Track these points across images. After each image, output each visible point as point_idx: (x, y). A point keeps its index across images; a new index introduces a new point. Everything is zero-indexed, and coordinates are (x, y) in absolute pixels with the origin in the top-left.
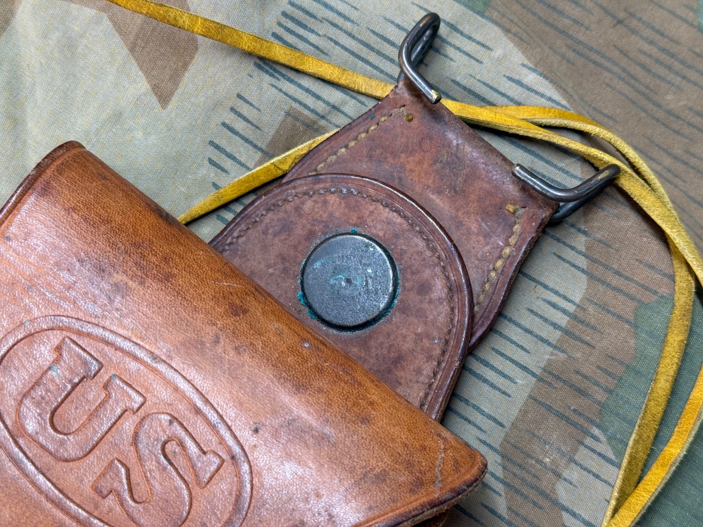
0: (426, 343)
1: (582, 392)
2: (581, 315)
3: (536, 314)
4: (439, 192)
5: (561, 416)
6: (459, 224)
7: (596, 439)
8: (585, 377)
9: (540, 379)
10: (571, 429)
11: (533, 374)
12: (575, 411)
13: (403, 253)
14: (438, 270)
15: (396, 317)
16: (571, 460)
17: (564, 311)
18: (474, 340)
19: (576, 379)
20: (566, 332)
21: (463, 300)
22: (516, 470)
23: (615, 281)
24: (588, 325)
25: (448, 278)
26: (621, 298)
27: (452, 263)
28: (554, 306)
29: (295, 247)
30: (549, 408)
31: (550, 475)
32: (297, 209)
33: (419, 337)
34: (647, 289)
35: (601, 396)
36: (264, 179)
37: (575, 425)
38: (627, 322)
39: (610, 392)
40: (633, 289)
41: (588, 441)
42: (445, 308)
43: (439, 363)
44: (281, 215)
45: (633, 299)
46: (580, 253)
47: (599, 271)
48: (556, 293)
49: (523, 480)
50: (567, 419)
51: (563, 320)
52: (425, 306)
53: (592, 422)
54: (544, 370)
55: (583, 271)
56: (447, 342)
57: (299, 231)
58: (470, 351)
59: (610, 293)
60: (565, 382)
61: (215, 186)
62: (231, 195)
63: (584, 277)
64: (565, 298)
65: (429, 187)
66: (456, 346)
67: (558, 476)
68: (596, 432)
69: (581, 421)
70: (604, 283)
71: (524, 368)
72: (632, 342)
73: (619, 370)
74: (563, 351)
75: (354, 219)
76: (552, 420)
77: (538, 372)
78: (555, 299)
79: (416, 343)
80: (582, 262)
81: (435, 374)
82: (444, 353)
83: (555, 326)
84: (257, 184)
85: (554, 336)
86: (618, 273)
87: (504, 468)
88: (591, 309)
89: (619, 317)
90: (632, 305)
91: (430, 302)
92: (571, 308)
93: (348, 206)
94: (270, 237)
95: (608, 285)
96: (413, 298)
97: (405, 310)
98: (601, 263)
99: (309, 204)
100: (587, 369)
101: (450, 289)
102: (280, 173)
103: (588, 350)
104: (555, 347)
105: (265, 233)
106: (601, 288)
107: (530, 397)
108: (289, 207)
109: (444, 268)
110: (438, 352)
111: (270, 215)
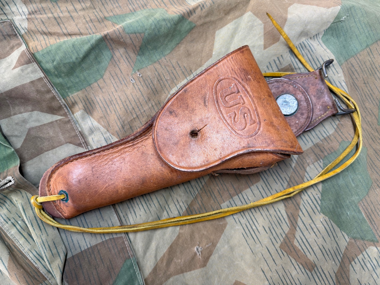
0: (297, 125)
1: (322, 152)
2: (329, 137)
3: (320, 132)
4: (314, 96)
5: (315, 154)
6: (315, 105)
7: (320, 162)
8: (325, 149)
9: (314, 145)
10: (316, 158)
11: (313, 143)
12: (319, 155)
13: (301, 105)
14: (307, 112)
15: (293, 117)
16: (313, 164)
17: (326, 134)
18: (306, 130)
19: (322, 148)
20: (325, 139)
21: (309, 120)
22: (300, 160)
23: (340, 133)
24: (330, 139)
25: (308, 115)
26: (340, 137)
27: (310, 112)
28: (325, 132)
29: (278, 92)
30: (313, 152)
31: (307, 164)
32: (282, 85)
33: (296, 123)
34: (346, 138)
35: (326, 154)
36: (276, 75)
37: (317, 157)
38: (339, 142)
39: (328, 154)
40: (343, 137)
41: (319, 161)
42: (305, 120)
43: (297, 131)
44: (278, 84)
45: (342, 138)
46: (336, 124)
47: (338, 130)
48: (327, 130)
49: (301, 163)
50: (316, 156)
51: (325, 136)
52: (301, 118)
53: (321, 158)
54: (316, 144)
55: (334, 128)
56: (301, 127)
57: (280, 89)
58: (305, 132)
59: (338, 135)
60: (319, 148)
61: (265, 72)
62: (268, 75)
63: (334, 130)
64: (328, 132)
65: (312, 94)
66: (303, 129)
67: (309, 165)
68: (321, 160)
69: (319, 157)
70: (338, 133)
71: (312, 141)
72: (338, 147)
73: (333, 151)
74: (322, 142)
75: (294, 93)
76: (313, 154)
77: (315, 143)
78: (326, 131)
79: (295, 124)
80: (335, 127)
81: (295, 133)
82: (299, 129)
83: (323, 136)
84: (274, 76)
85: (322, 138)
86: (342, 132)
87: (298, 158)
88: (332, 137)
89: (338, 141)
90: (341, 140)
91: (302, 117)
92: (328, 134)
93: (294, 89)
94: (273, 87)
95: (338, 134)
96: (299, 115)
97: (296, 116)
98: (339, 129)
99: (285, 85)
100: (326, 148)
101: (307, 117)
102: (280, 76)
103: (328, 144)
104: (321, 140)
105: (273, 86)
106: (337, 134)
107: (311, 148)
108: (281, 84)
109: (308, 112)
110: (298, 128)
111: (276, 83)
